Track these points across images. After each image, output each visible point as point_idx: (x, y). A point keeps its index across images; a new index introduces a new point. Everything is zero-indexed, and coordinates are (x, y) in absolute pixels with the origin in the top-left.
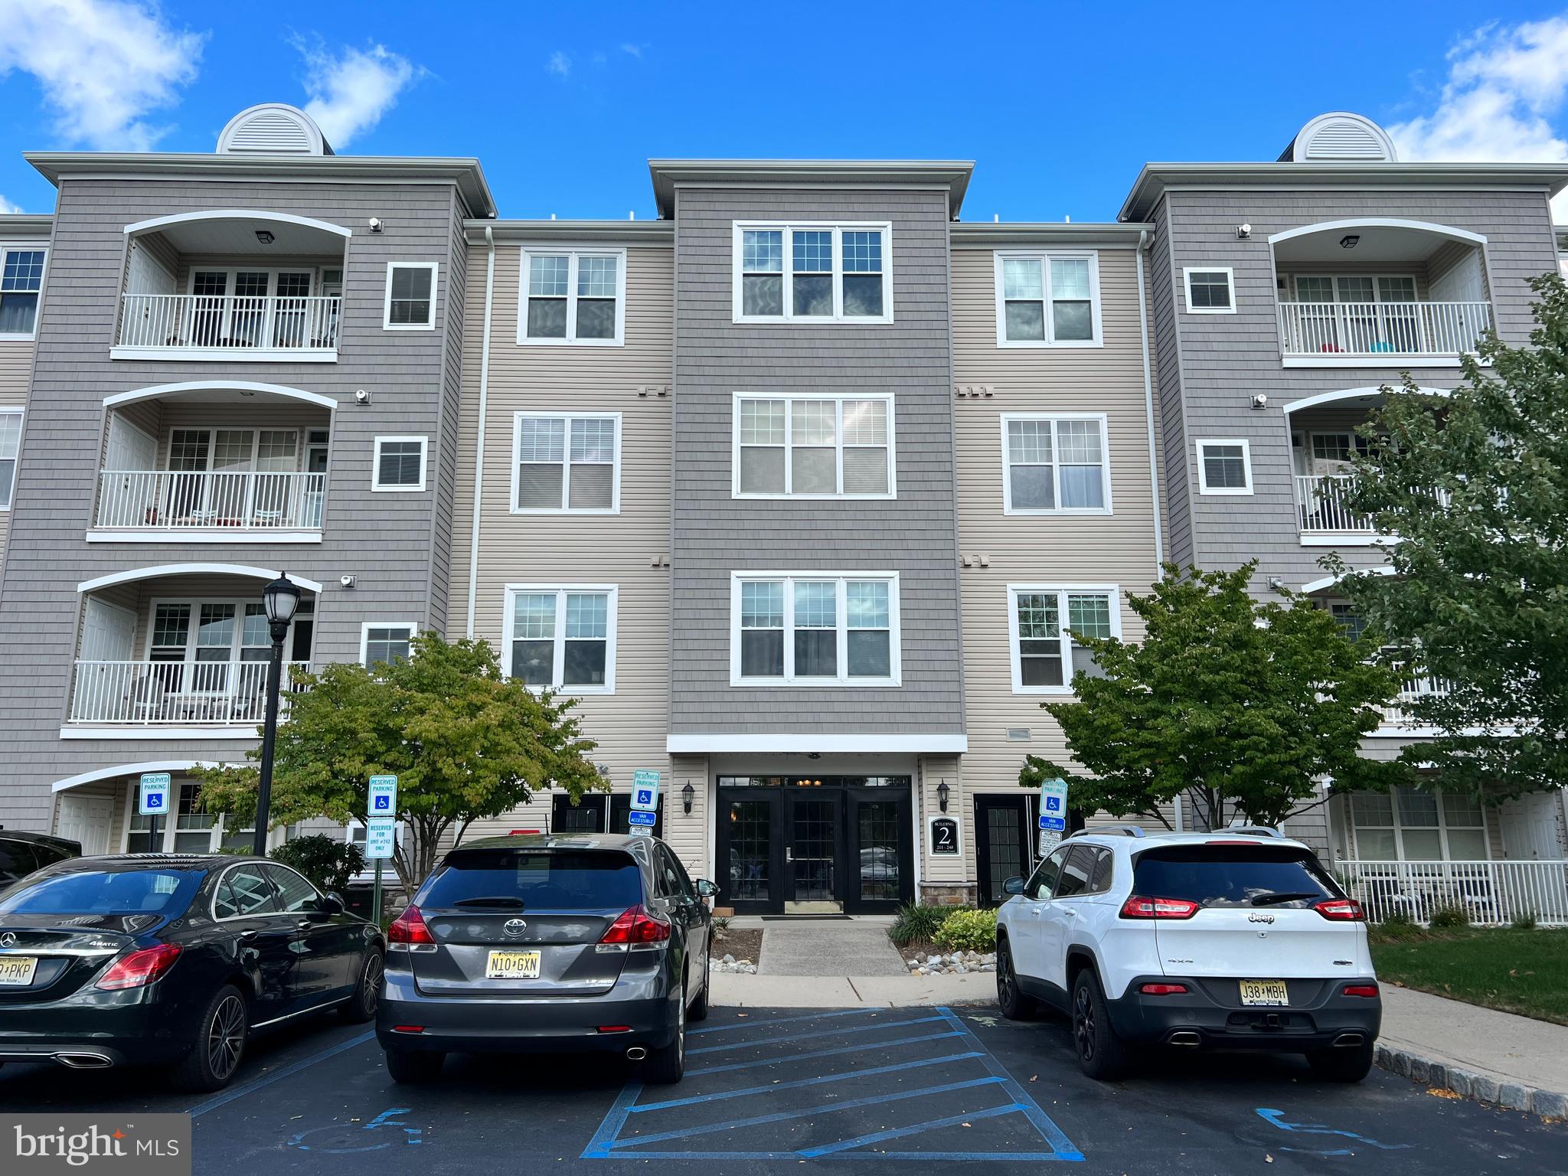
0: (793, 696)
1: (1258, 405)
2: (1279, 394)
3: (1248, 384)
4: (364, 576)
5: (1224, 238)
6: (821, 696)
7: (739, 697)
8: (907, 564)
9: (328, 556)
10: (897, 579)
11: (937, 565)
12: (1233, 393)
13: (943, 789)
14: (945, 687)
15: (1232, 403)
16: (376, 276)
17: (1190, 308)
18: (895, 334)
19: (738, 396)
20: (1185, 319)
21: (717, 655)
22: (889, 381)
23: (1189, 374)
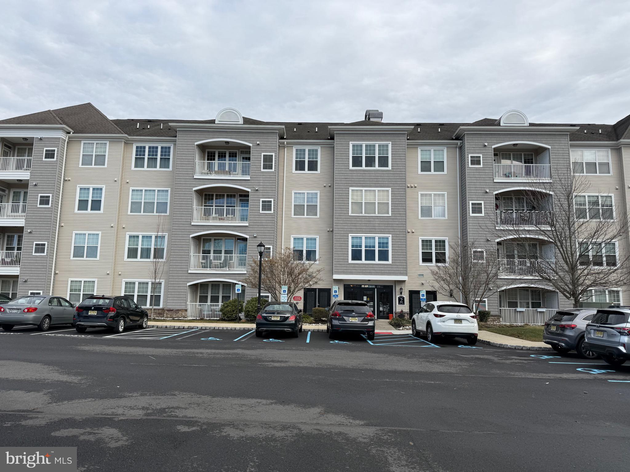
0: (364, 266)
1: (487, 192)
2: (492, 189)
3: (484, 186)
4: (259, 234)
5: (480, 146)
6: (371, 266)
7: (351, 266)
8: (394, 233)
9: (250, 229)
10: (391, 237)
11: (401, 233)
12: (480, 189)
13: (401, 289)
14: (402, 264)
15: (480, 191)
16: (259, 157)
17: (470, 166)
18: (392, 173)
19: (351, 189)
20: (468, 169)
21: (345, 255)
22: (390, 185)
23: (469, 184)
